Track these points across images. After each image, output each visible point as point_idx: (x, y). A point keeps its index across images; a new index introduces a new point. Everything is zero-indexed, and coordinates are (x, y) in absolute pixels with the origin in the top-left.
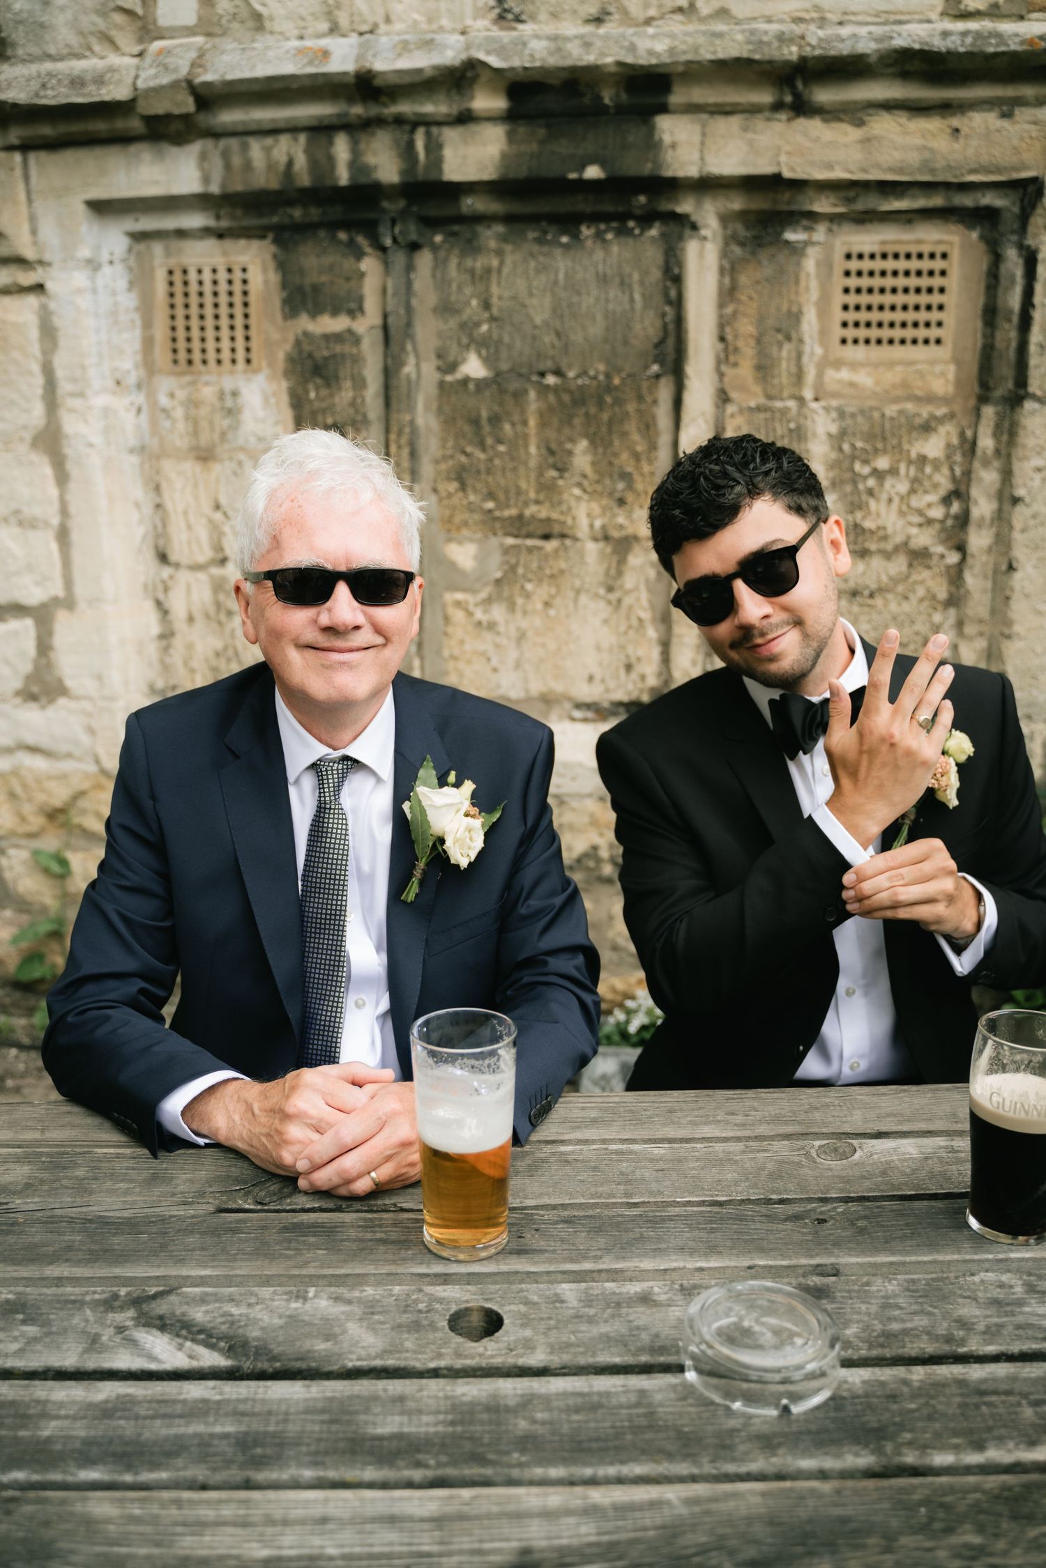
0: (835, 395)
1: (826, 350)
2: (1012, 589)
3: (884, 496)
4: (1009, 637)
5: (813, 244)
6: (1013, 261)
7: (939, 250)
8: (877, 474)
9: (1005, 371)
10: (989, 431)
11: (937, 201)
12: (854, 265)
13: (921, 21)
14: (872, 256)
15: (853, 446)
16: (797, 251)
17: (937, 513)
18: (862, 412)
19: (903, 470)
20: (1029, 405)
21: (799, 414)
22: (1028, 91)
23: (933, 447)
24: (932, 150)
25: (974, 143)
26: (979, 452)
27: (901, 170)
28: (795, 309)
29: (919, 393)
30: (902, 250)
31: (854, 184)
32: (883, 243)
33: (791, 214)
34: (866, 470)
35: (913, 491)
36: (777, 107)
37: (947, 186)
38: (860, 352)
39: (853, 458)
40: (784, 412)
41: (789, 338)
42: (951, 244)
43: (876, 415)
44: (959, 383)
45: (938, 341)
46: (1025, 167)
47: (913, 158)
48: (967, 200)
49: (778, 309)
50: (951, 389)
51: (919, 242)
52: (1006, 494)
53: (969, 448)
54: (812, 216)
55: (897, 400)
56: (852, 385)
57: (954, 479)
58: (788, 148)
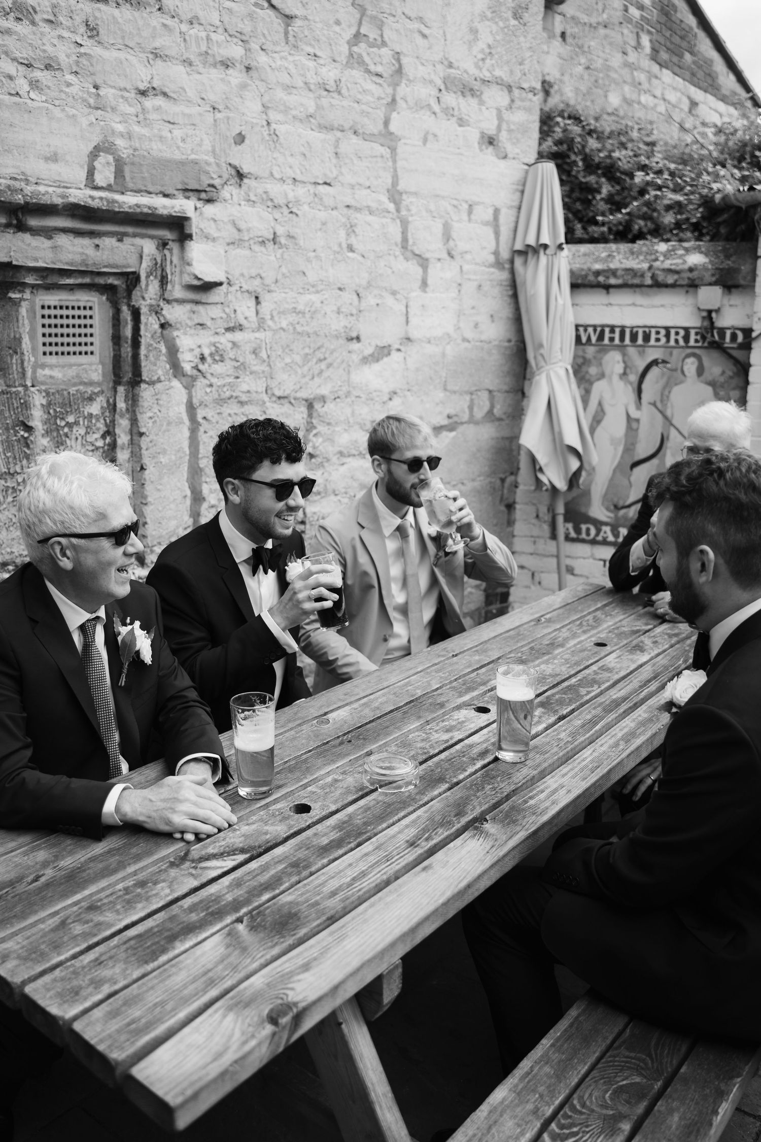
0: (43, 383)
1: (36, 358)
2: (145, 479)
3: (74, 437)
4: (146, 504)
5: (25, 300)
6: (126, 314)
7: (88, 305)
8: (69, 425)
9: (127, 368)
10: (123, 399)
11: (87, 280)
12: (46, 312)
13: (76, 188)
14: (55, 307)
15: (55, 410)
16: (16, 303)
17: (100, 443)
18: (58, 391)
19: (81, 423)
20: (143, 386)
21: (25, 395)
22: (130, 230)
23: (95, 408)
24: (86, 255)
25: (106, 253)
26: (118, 410)
27: (71, 264)
28: (17, 336)
29: (86, 381)
30: (70, 304)
31: (46, 269)
32: (60, 300)
33: (13, 283)
34: (63, 423)
35: (87, 433)
36: (8, 225)
37: (92, 273)
38: (53, 360)
39: (56, 417)
40: (17, 393)
41: (16, 353)
42: (94, 302)
43: (65, 393)
44: (104, 375)
45: (92, 353)
46: (129, 267)
47: (78, 258)
48: (101, 281)
49: (8, 335)
50: (101, 378)
51: (78, 301)
52: (135, 431)
53: (113, 408)
54: (24, 285)
55: (75, 385)
56: (51, 377)
57: (106, 425)
58: (14, 248)
